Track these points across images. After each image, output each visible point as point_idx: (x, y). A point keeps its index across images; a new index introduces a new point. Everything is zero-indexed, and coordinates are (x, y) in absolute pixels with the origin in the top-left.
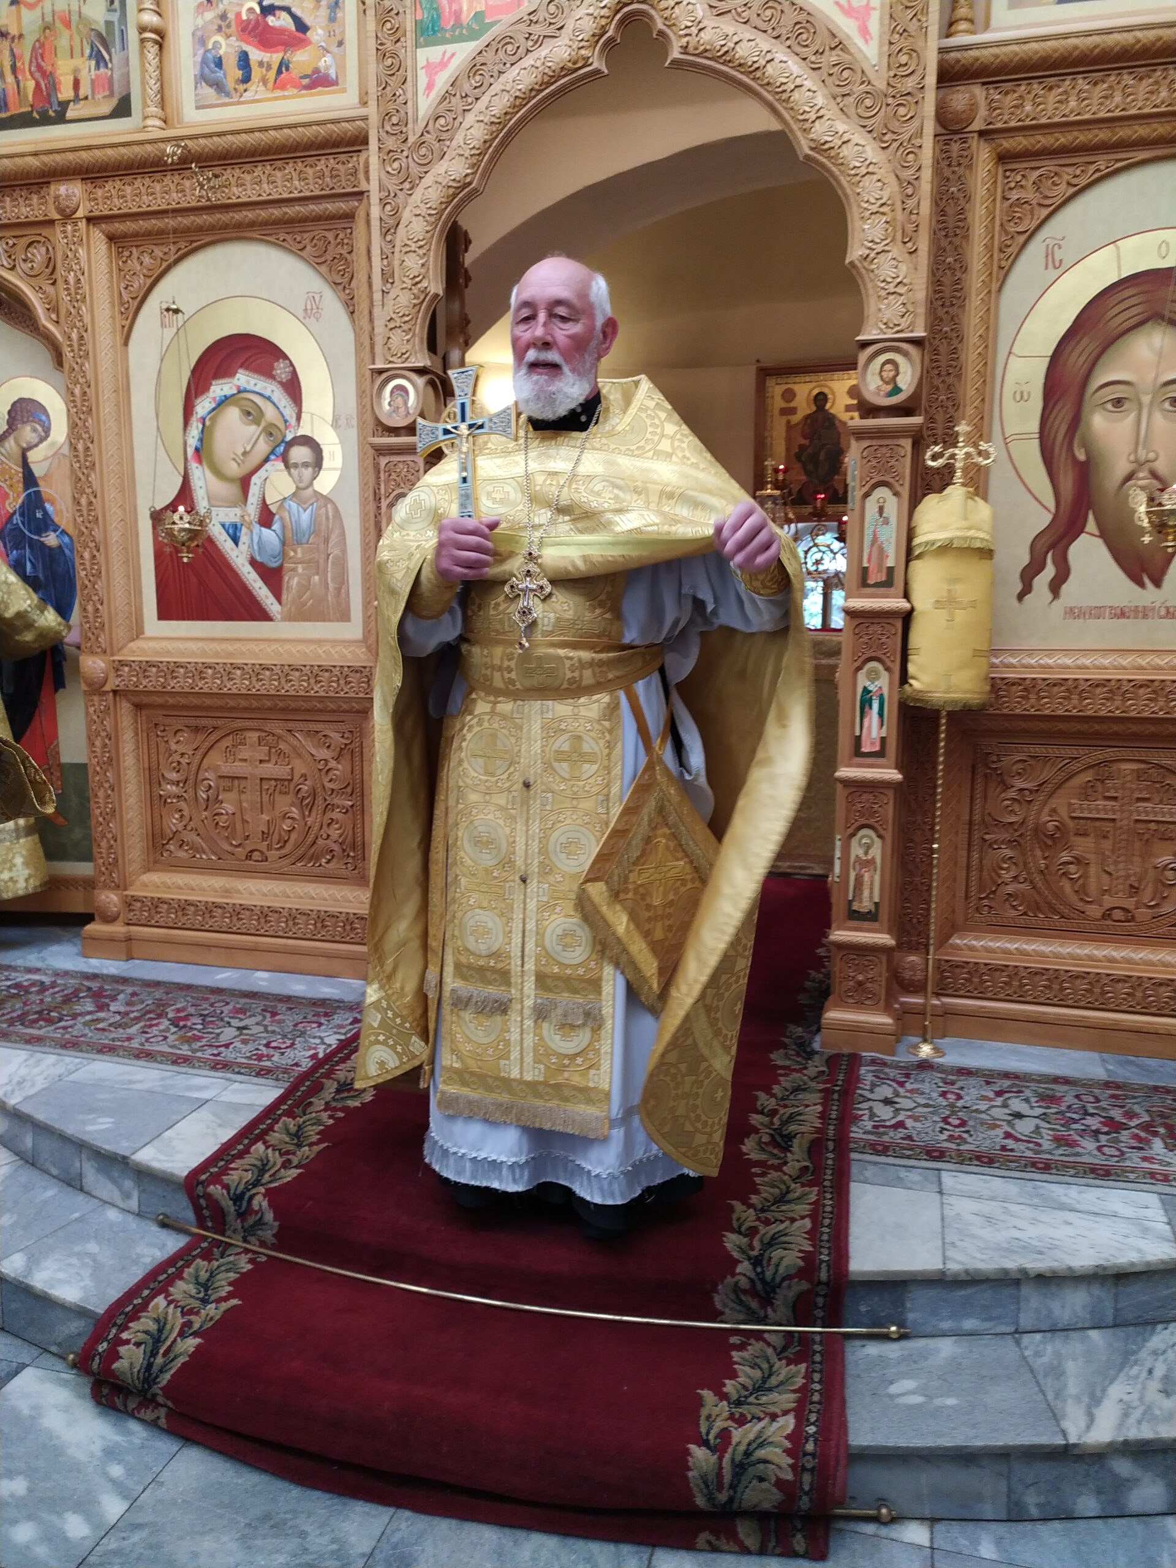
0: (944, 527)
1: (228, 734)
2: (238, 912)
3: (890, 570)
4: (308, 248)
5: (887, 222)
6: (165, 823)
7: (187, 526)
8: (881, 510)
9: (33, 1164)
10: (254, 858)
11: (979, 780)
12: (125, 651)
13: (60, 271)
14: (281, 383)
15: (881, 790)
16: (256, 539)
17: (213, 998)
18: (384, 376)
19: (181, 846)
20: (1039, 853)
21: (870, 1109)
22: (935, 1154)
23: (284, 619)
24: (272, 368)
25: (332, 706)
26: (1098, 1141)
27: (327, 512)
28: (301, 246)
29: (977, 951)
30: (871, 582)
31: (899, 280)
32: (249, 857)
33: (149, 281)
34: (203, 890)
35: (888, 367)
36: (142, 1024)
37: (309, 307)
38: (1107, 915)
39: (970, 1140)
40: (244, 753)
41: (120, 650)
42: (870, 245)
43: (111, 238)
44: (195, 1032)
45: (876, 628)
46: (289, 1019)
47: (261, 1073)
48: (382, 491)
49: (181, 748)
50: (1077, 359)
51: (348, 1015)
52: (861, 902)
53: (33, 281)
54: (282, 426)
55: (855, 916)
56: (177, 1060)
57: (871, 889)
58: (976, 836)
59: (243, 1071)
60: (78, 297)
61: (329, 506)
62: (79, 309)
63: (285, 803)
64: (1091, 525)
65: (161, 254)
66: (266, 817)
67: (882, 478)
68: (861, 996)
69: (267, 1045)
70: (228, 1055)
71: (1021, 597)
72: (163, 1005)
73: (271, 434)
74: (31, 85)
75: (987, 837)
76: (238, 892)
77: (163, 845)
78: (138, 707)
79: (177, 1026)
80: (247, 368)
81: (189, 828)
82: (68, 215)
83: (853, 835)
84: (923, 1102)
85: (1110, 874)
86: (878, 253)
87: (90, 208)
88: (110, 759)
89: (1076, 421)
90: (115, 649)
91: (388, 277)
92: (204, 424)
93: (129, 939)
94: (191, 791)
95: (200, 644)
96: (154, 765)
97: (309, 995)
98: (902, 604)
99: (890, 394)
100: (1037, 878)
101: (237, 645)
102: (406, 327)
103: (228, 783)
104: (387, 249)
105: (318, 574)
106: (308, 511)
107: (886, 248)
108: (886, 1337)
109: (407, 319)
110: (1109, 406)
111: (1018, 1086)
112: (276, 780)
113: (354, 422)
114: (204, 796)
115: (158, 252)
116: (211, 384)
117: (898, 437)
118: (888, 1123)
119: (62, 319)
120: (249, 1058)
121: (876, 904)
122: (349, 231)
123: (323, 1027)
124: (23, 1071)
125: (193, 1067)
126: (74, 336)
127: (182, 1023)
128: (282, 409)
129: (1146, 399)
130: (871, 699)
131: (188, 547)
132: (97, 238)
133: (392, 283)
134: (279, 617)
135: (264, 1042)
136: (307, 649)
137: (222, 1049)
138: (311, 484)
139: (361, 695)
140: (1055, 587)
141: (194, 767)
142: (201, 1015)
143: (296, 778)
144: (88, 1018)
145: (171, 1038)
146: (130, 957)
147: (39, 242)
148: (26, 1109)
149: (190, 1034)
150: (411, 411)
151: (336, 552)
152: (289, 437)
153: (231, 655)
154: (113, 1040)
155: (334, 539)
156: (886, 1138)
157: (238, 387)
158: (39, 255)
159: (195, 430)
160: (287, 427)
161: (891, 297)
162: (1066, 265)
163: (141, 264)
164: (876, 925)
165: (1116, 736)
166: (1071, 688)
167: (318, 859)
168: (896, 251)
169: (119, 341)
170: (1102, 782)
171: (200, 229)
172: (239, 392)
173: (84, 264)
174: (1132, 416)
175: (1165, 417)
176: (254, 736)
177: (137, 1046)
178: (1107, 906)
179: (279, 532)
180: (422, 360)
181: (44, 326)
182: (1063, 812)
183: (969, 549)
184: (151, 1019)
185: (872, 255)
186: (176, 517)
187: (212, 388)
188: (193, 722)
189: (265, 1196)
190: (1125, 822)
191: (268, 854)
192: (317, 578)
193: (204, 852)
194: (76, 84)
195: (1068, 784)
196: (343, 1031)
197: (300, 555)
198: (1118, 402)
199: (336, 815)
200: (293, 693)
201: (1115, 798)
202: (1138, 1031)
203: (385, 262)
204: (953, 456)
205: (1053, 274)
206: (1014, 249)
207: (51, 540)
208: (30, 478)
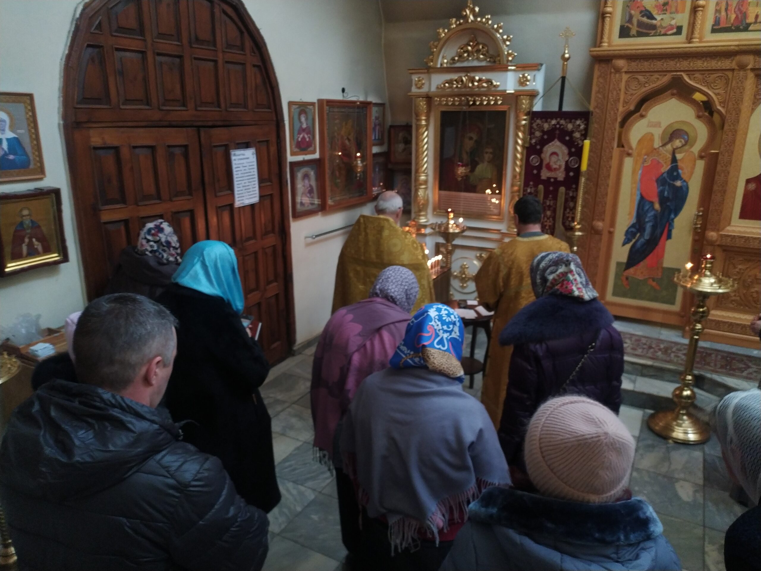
12: (725, 231)
19: (731, 302)
34: (741, 319)
41: (722, 230)
43: (758, 76)
53: (715, 91)
60: (739, 99)
62: (738, 103)
74: (733, 16)
77: (722, 301)
78: (724, 250)
81: (736, 296)
82: (742, 67)
87: (753, 65)
96: (725, 271)
114: (747, 285)
119: (728, 107)
126: (733, 113)
132: (752, 76)
147: (722, 76)
158: (720, 81)
169: (749, 114)
173: (745, 86)
181: (717, 109)
188: (748, 258)
193: (742, 305)
194: (757, 16)
207: (678, 183)
208: (674, 160)
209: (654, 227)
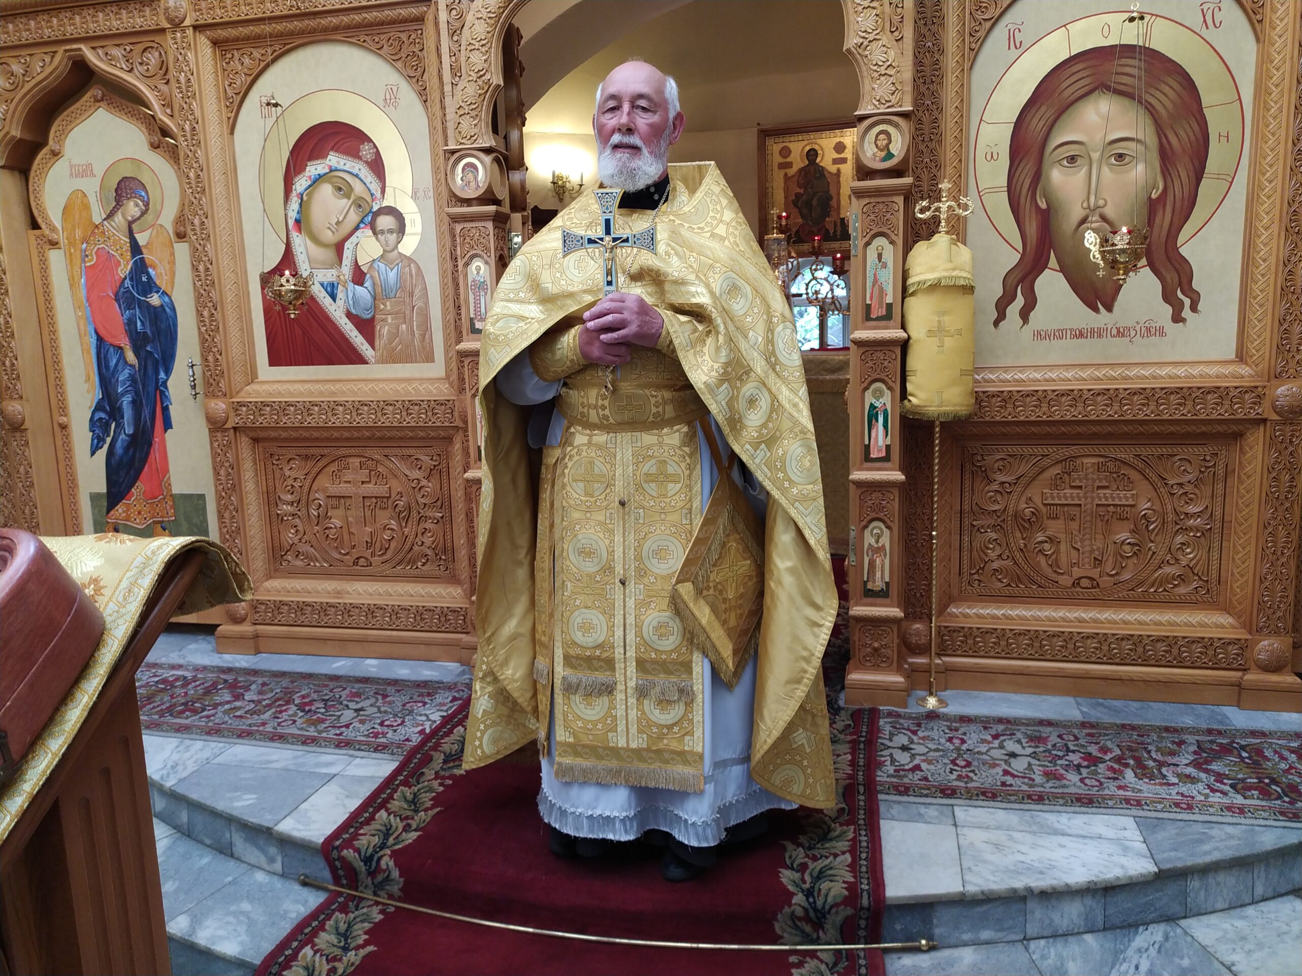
0: (932, 269)
1: (334, 461)
2: (348, 610)
3: (889, 306)
4: (385, 46)
5: (877, 15)
6: (282, 537)
7: (293, 287)
8: (880, 256)
9: (188, 836)
10: (360, 564)
11: (967, 476)
12: (242, 394)
13: (172, 72)
14: (366, 162)
15: (889, 489)
16: (350, 295)
17: (332, 684)
18: (457, 155)
19: (297, 556)
20: (1018, 535)
21: (891, 755)
22: (948, 792)
23: (377, 362)
24: (359, 150)
25: (422, 434)
26: (1081, 774)
27: (411, 270)
28: (379, 46)
29: (970, 617)
30: (873, 316)
31: (889, 63)
32: (356, 563)
33: (249, 79)
34: (318, 592)
35: (882, 136)
36: (273, 710)
37: (388, 97)
38: (1076, 583)
39: (975, 778)
40: (348, 476)
41: (238, 393)
42: (864, 34)
43: (215, 43)
44: (319, 715)
45: (879, 354)
46: (398, 700)
47: (379, 748)
48: (459, 253)
49: (293, 474)
50: (1037, 124)
51: (447, 694)
52: (874, 582)
53: (148, 81)
54: (369, 199)
55: (870, 594)
56: (306, 741)
57: (882, 571)
58: (966, 522)
59: (362, 747)
60: (189, 94)
61: (412, 265)
62: (190, 104)
63: (385, 517)
64: (1053, 262)
65: (259, 56)
66: (368, 529)
67: (880, 230)
68: (877, 660)
69: (382, 724)
70: (349, 734)
71: (996, 323)
72: (290, 693)
73: (360, 206)
75: (974, 523)
76: (348, 593)
77: (282, 556)
78: (256, 440)
79: (303, 711)
80: (336, 151)
81: (304, 541)
82: (177, 24)
83: (866, 527)
84: (933, 747)
85: (1079, 550)
86: (870, 41)
87: (196, 18)
88: (234, 485)
89: (1038, 176)
90: (234, 393)
91: (456, 71)
92: (302, 199)
93: (256, 636)
94: (304, 510)
95: (307, 386)
96: (271, 488)
97: (413, 678)
98: (900, 334)
99: (884, 160)
100: (1018, 555)
101: (338, 386)
102: (473, 113)
103: (334, 502)
104: (455, 48)
105: (405, 323)
106: (395, 270)
107: (877, 37)
108: (918, 950)
109: (474, 107)
110: (1065, 163)
111: (1010, 729)
112: (376, 498)
113: (431, 194)
114: (316, 514)
115: (256, 54)
116: (306, 165)
117: (892, 195)
118: (907, 767)
119: (176, 114)
120: (367, 736)
121: (886, 583)
122: (420, 32)
123: (427, 706)
124: (175, 757)
125: (320, 746)
126: (187, 127)
127: (307, 708)
128: (368, 185)
129: (1095, 156)
130: (877, 413)
131: (295, 305)
132: (203, 43)
133: (460, 77)
134: (373, 360)
135: (379, 721)
136: (399, 387)
137: (343, 729)
138: (396, 247)
139: (447, 424)
140: (1025, 315)
141: (306, 489)
142: (323, 700)
143: (393, 496)
144: (227, 707)
145: (299, 721)
146: (258, 652)
147: (152, 47)
148: (180, 790)
149: (315, 717)
150: (481, 185)
151: (419, 304)
152: (376, 208)
153: (334, 394)
154: (250, 725)
155: (417, 292)
156: (906, 780)
157: (330, 167)
158: (153, 58)
159: (294, 205)
160: (373, 201)
161: (882, 78)
162: (1025, 45)
163: (242, 64)
164: (887, 601)
165: (1079, 435)
166: (1041, 397)
167: (415, 562)
168: (886, 39)
169: (226, 130)
170: (1069, 474)
171: (291, 34)
172: (331, 171)
173: (193, 66)
174: (1084, 170)
175: (1111, 170)
176: (356, 461)
177: (271, 730)
178: (1076, 576)
179: (370, 288)
180: (488, 141)
181: (160, 120)
182: (1037, 500)
183: (954, 286)
184: (280, 705)
185: (866, 43)
186: (283, 280)
187: (308, 168)
188: (303, 451)
189: (391, 857)
190: (1089, 506)
191: (372, 560)
192: (404, 326)
193: (318, 561)
195: (1041, 477)
196: (445, 708)
197: (389, 308)
198: (1072, 159)
199: (429, 525)
200: (389, 424)
201: (1080, 487)
202: (1105, 678)
203: (453, 59)
204: (938, 209)
205: (1015, 53)
206: (981, 34)
207: (155, 300)
208: (135, 248)
209: (136, 404)
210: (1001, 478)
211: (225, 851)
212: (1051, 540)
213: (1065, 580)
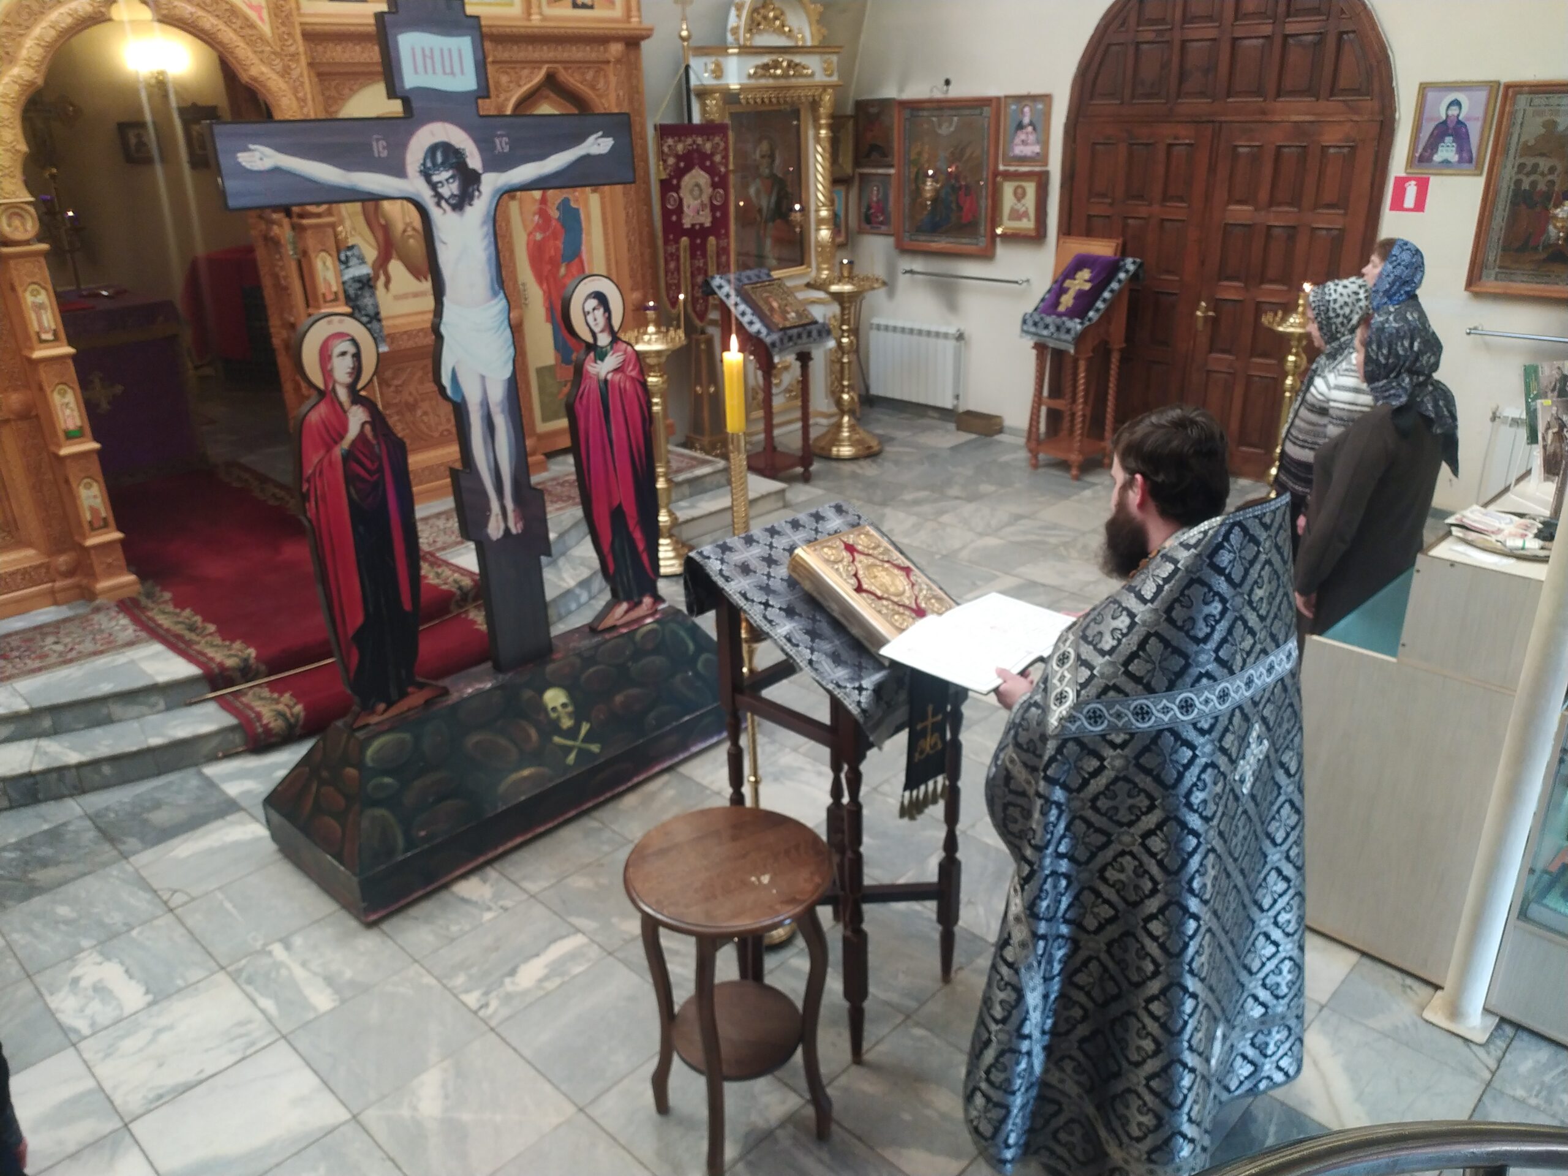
3: (335, 293)
30: (327, 300)
67: (322, 248)
102: (9, 175)
117: (326, 227)
140: (387, 285)
210: (396, 382)
211: (109, 720)
212: (425, 413)
213: (436, 435)
